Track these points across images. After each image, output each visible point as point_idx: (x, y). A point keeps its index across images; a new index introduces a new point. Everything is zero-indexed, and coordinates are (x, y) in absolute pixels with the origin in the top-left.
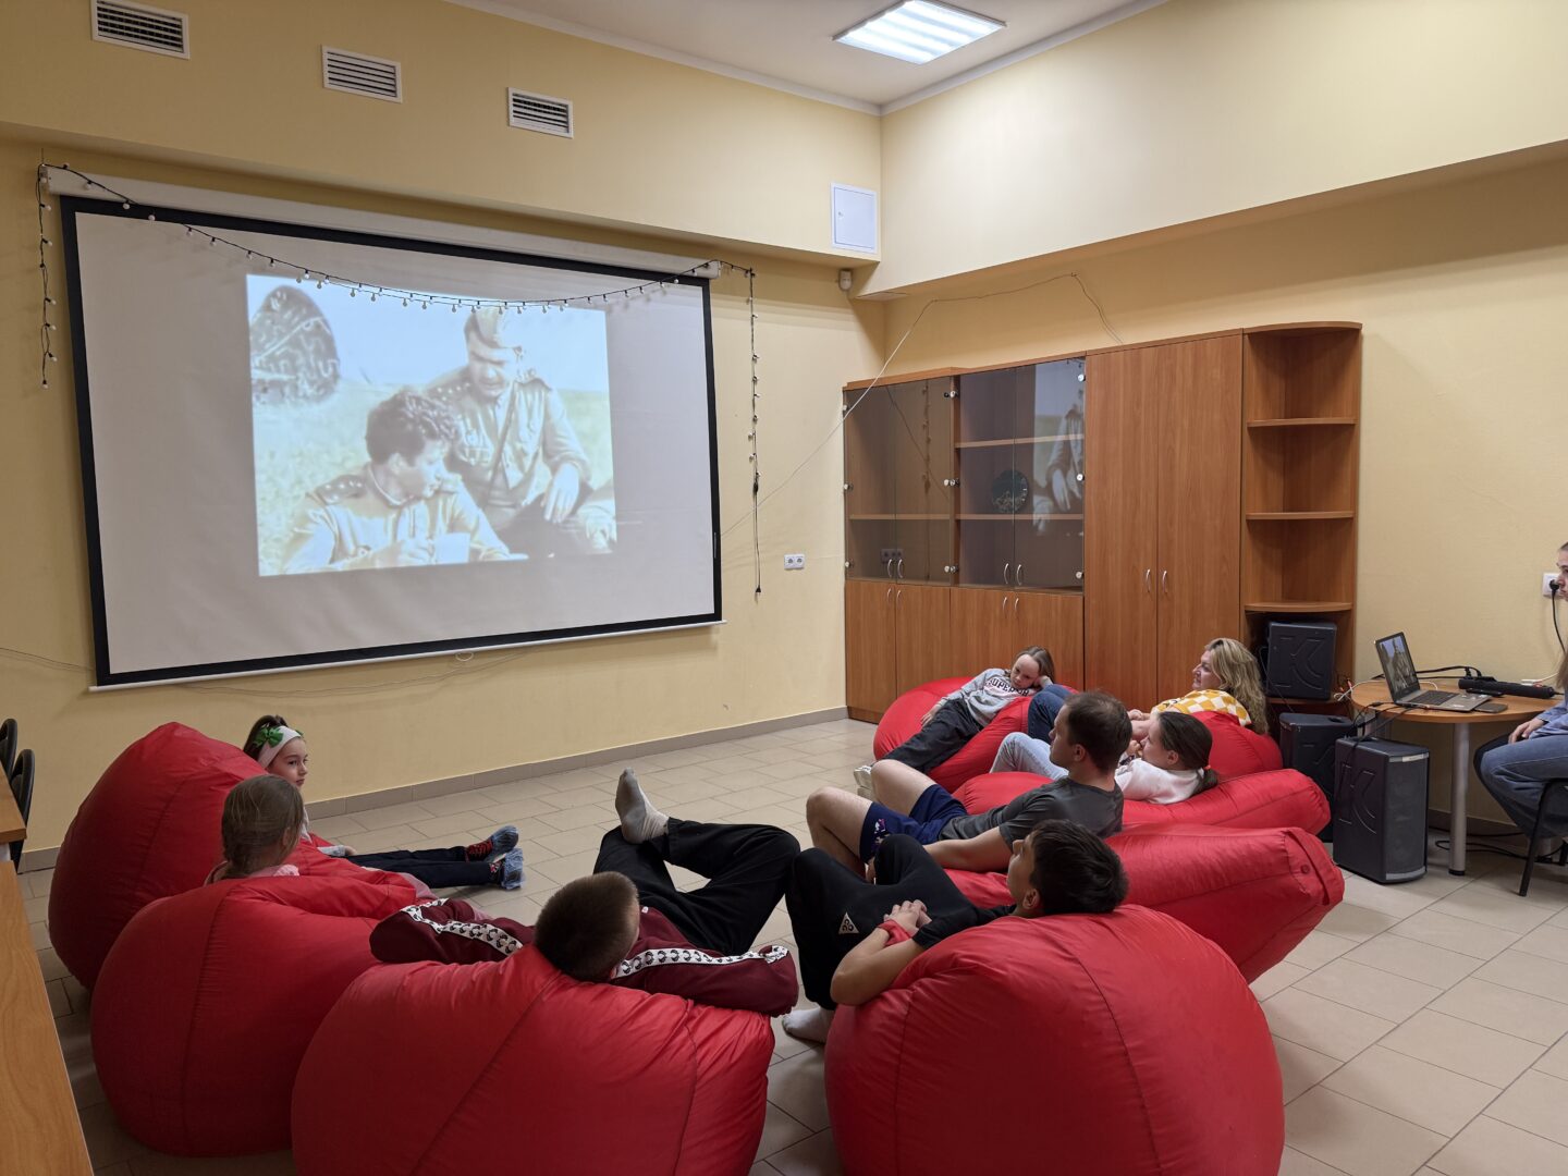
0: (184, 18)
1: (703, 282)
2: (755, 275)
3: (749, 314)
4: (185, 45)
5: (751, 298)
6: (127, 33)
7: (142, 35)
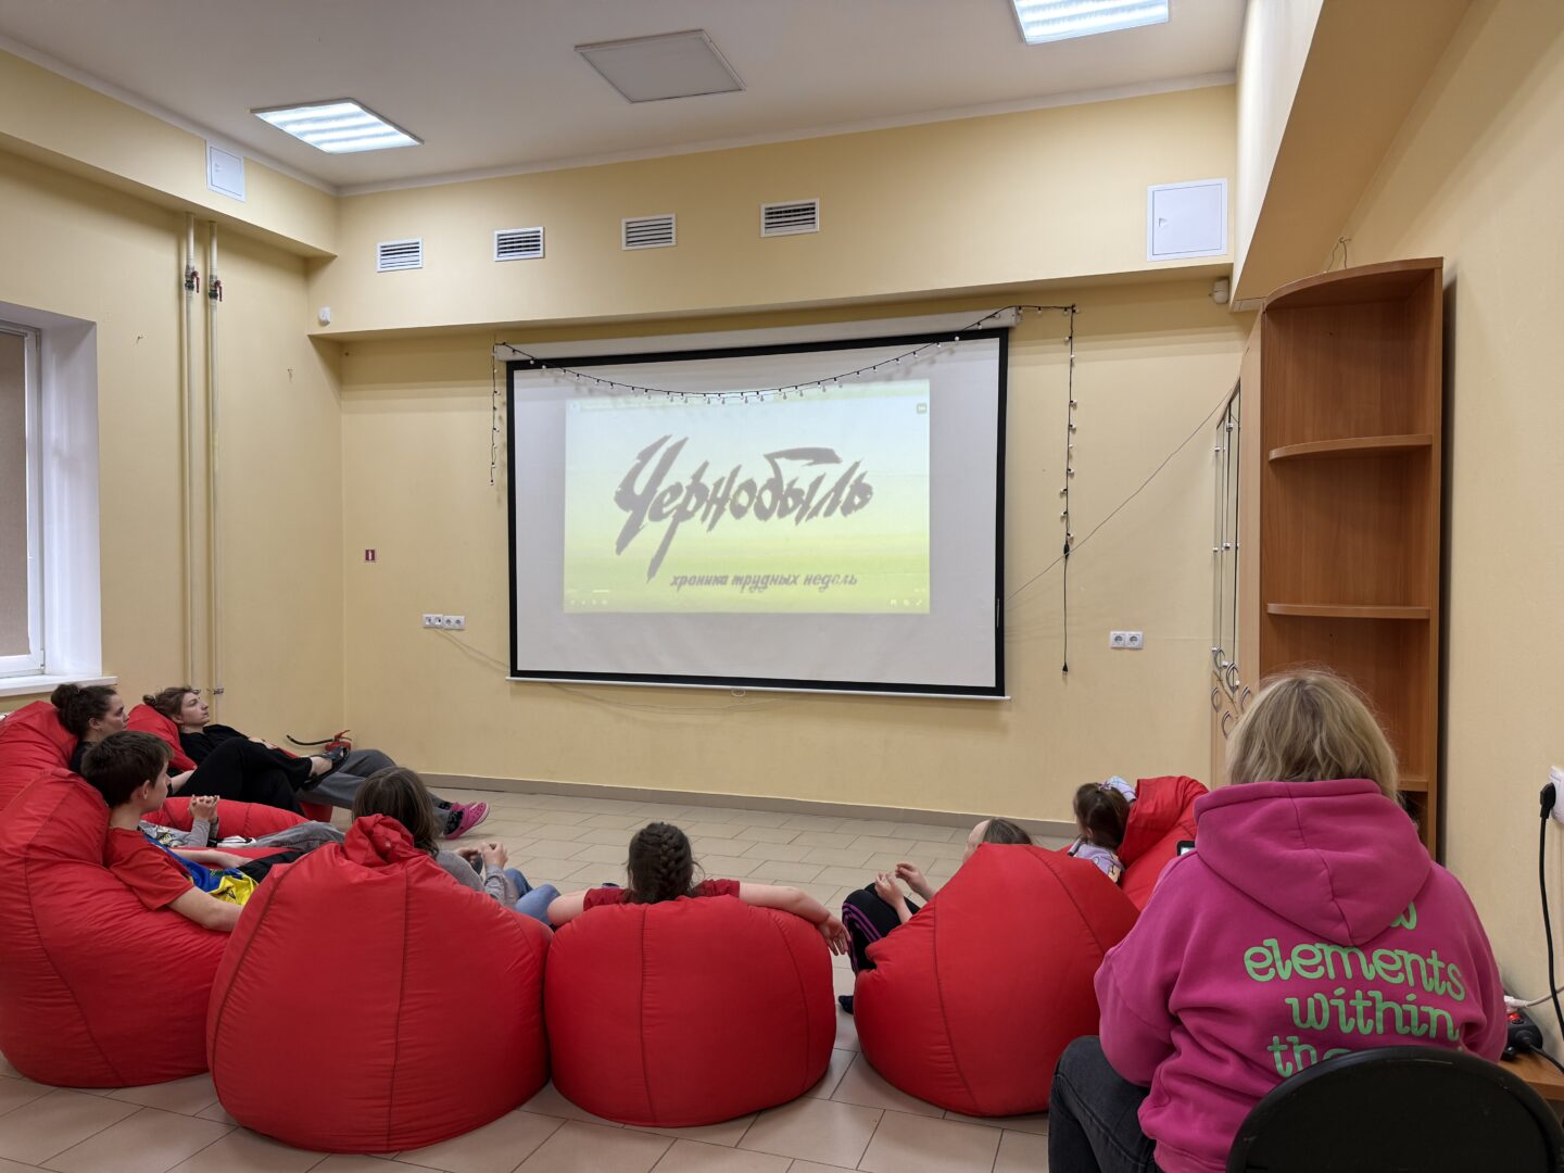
0: (541, 229)
1: (1002, 334)
2: (1077, 311)
3: (1067, 356)
4: (541, 248)
5: (1071, 338)
6: (512, 250)
7: (519, 249)
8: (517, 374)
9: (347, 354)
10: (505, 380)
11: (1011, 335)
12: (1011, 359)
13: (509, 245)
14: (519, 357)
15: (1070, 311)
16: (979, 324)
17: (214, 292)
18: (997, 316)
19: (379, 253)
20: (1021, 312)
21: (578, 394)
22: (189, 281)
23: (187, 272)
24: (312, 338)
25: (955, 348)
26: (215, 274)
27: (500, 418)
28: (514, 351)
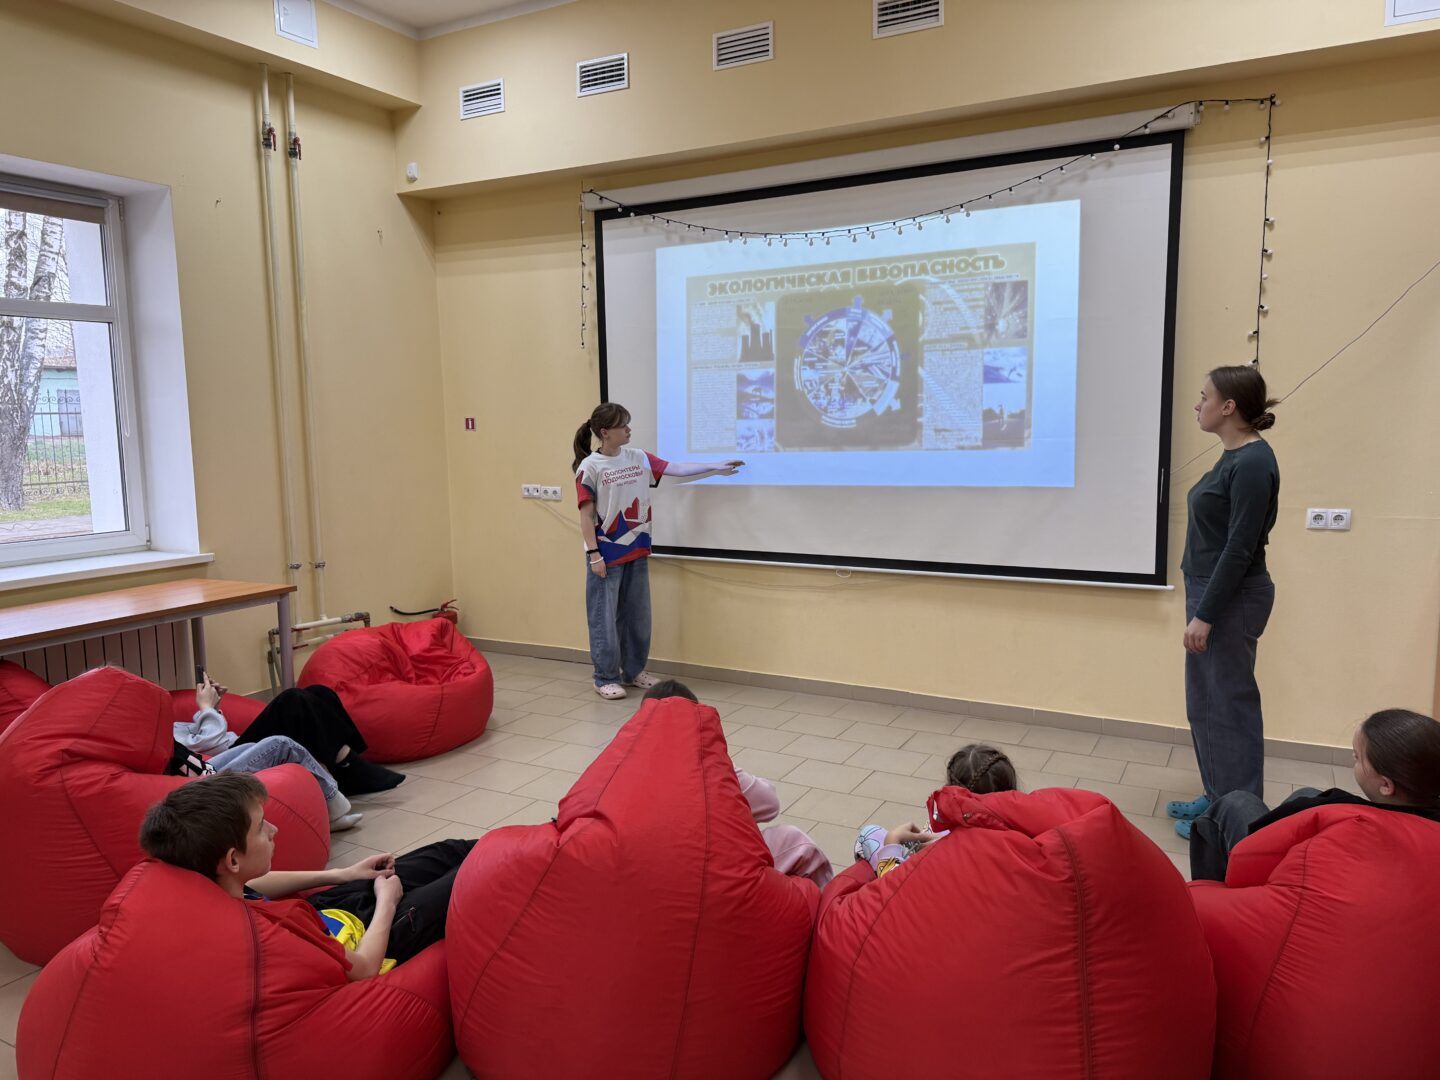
0: (625, 56)
2: (1277, 103)
3: (1264, 162)
4: (626, 77)
5: (1268, 138)
6: (595, 83)
7: (603, 81)
8: (606, 224)
9: (439, 213)
10: (594, 232)
11: (1188, 140)
12: (1187, 170)
13: (594, 77)
14: (607, 205)
15: (1268, 103)
16: (1146, 126)
17: (293, 150)
18: (1170, 115)
19: (462, 99)
20: (1202, 108)
21: (669, 243)
22: (266, 139)
23: (263, 129)
24: (401, 196)
25: (1114, 160)
26: (293, 130)
27: (590, 274)
28: (601, 198)
